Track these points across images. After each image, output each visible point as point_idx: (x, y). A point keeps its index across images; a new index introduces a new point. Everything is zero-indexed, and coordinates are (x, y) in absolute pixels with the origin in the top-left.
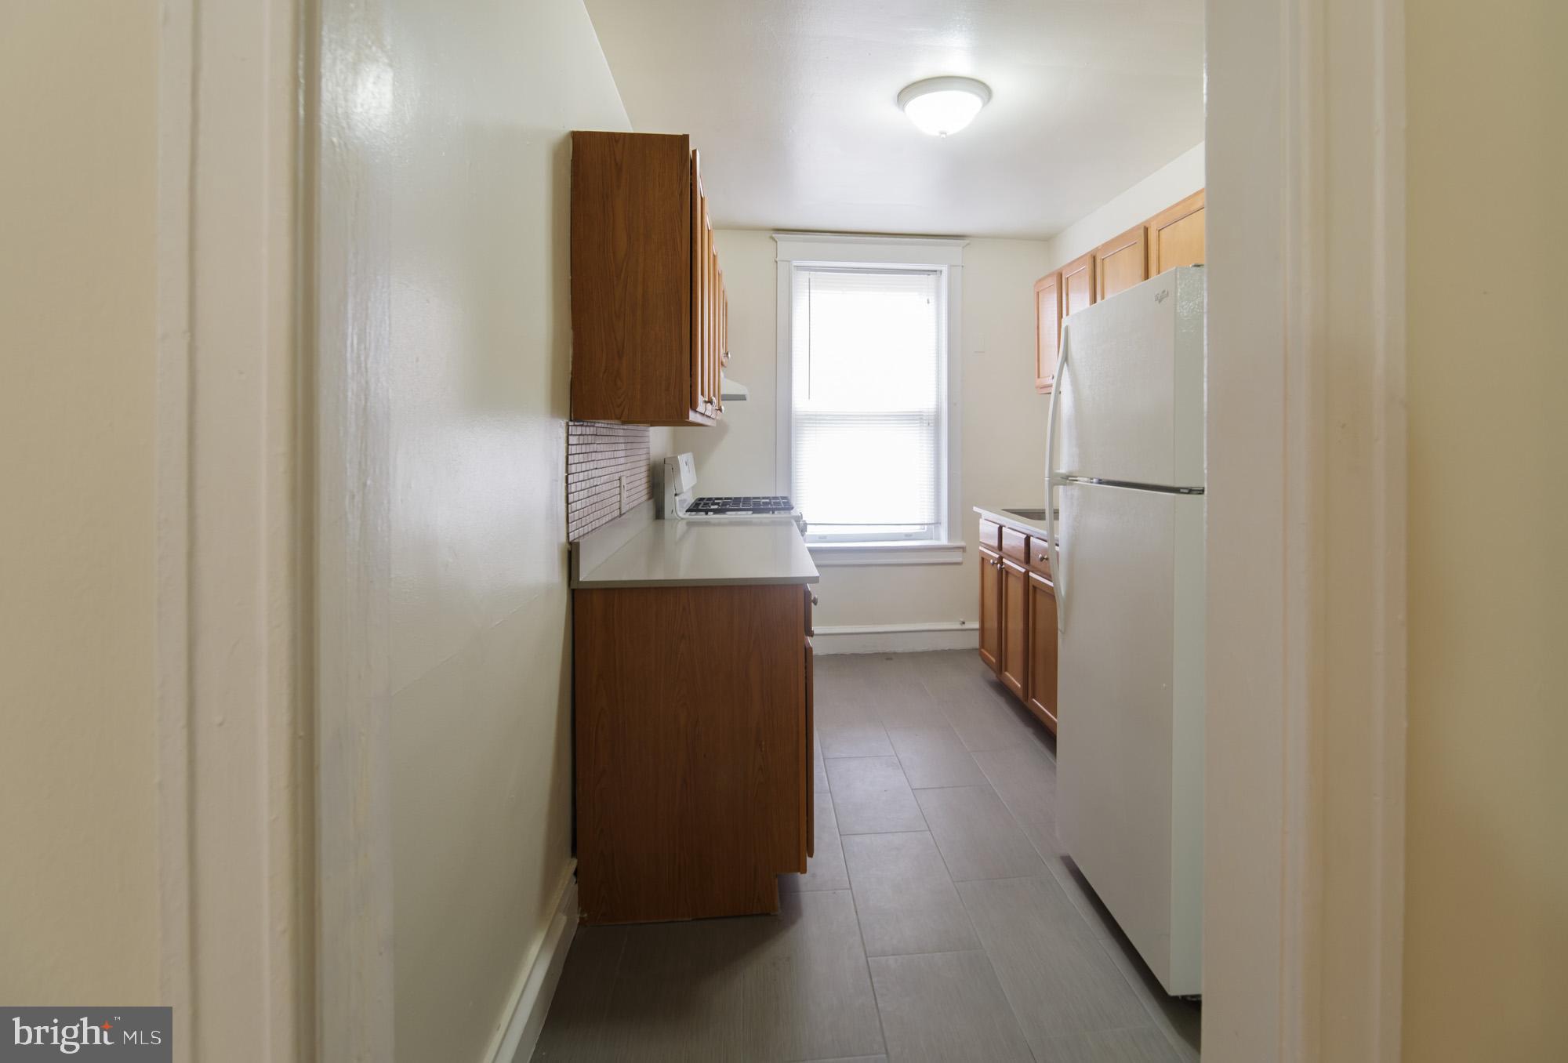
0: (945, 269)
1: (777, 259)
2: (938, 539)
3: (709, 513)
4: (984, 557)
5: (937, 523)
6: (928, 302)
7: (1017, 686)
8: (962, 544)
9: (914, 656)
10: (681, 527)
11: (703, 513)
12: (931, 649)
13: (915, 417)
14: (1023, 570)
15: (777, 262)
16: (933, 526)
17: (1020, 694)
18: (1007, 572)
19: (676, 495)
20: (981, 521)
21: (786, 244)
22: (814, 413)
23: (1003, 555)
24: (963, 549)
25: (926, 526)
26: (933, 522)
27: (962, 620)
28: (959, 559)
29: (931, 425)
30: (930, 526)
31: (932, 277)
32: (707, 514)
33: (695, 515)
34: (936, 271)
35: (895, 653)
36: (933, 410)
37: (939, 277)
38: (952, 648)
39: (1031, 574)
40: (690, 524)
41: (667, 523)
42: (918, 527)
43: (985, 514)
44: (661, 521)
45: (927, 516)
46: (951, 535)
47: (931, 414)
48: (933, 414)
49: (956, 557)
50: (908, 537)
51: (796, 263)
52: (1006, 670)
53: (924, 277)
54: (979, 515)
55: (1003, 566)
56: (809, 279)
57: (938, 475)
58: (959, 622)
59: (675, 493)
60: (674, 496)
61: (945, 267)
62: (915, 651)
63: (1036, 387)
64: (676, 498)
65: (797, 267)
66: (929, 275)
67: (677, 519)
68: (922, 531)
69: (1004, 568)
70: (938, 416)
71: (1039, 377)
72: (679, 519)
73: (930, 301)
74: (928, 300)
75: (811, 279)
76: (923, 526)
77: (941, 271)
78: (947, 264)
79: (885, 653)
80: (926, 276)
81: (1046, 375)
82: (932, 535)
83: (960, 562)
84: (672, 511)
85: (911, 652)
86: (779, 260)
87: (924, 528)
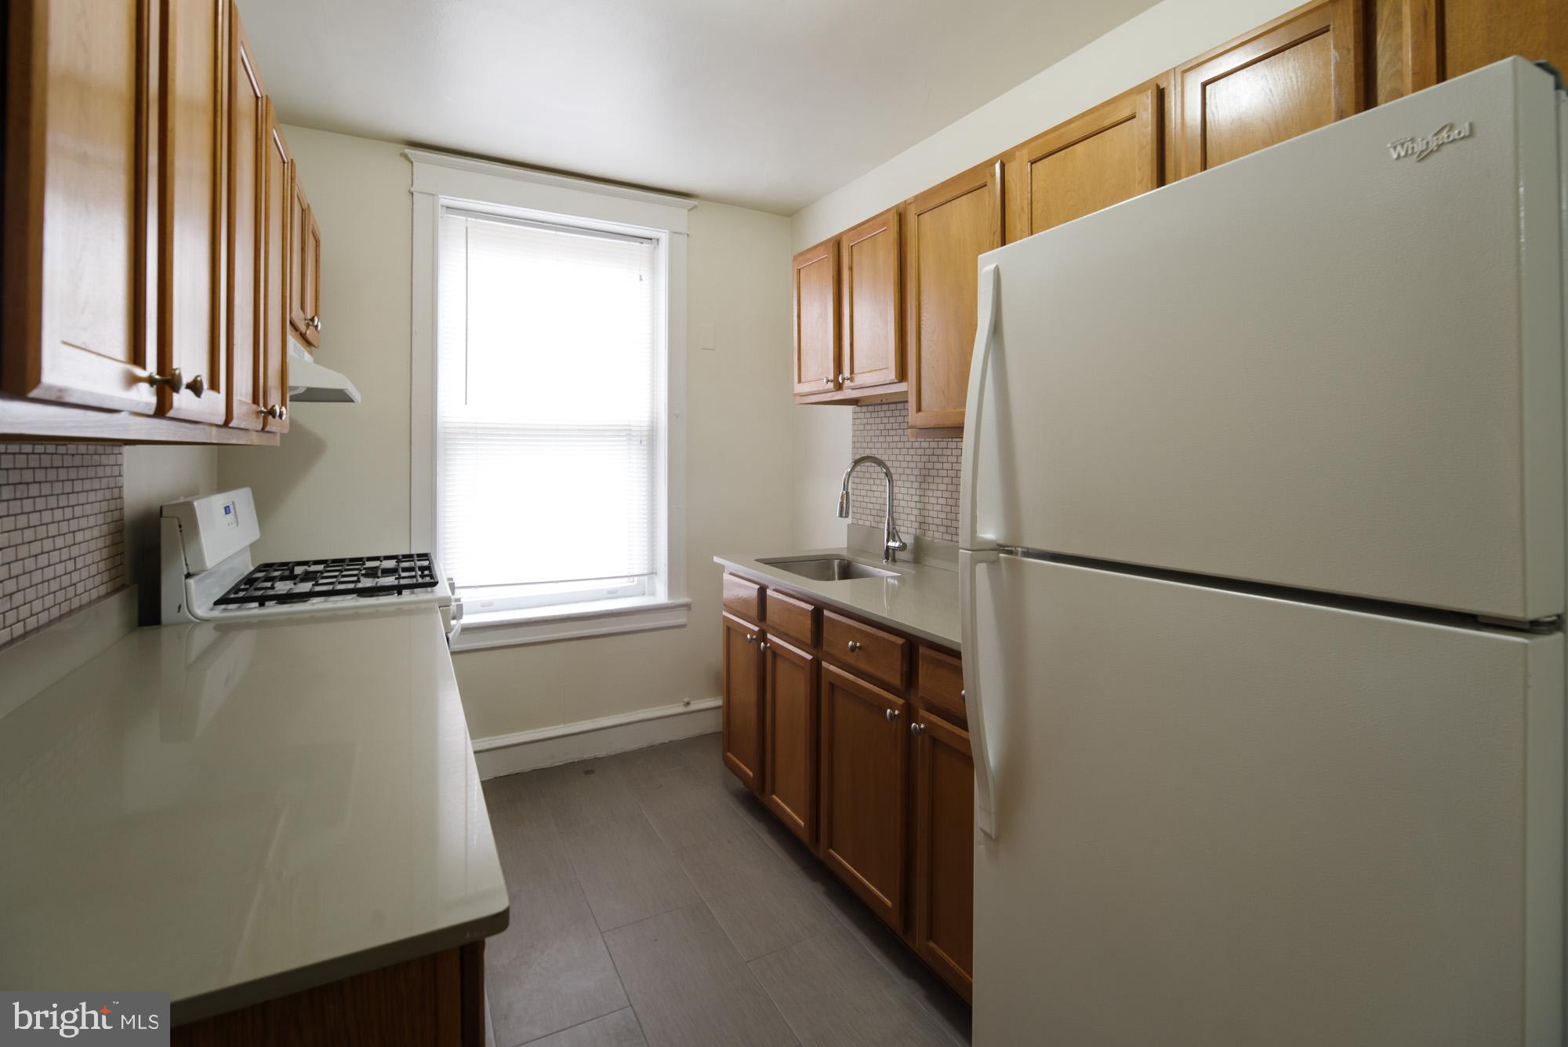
0: (664, 236)
1: (412, 189)
2: (653, 594)
3: (267, 603)
4: (730, 626)
5: (652, 573)
6: (641, 279)
7: (796, 823)
8: (686, 600)
9: (622, 760)
10: (202, 638)
11: (256, 604)
12: (645, 745)
13: (626, 433)
14: (809, 657)
15: (412, 194)
16: (646, 578)
17: (805, 837)
18: (775, 654)
19: (188, 576)
20: (726, 577)
21: (427, 167)
22: (474, 425)
23: (765, 628)
24: (688, 606)
25: (636, 578)
26: (646, 572)
27: (686, 700)
28: (682, 621)
29: (644, 443)
30: (641, 578)
31: (646, 246)
32: (262, 605)
33: (238, 608)
34: (651, 239)
35: (596, 759)
36: (646, 424)
37: (655, 248)
38: (674, 738)
39: (824, 664)
40: (225, 629)
41: (165, 633)
42: (626, 579)
43: (729, 565)
44: (149, 631)
45: (640, 566)
46: (672, 588)
47: (643, 429)
48: (645, 429)
49: (680, 618)
50: (613, 594)
51: (445, 200)
52: (773, 792)
53: (635, 245)
54: (722, 568)
55: (769, 645)
56: (467, 228)
57: (653, 509)
58: (681, 704)
59: (186, 573)
60: (184, 577)
61: (664, 234)
62: (623, 751)
63: (796, 395)
64: (191, 581)
65: (448, 208)
66: (642, 243)
67: (192, 622)
68: (630, 584)
69: (770, 647)
70: (653, 431)
71: (800, 381)
72: (198, 621)
73: (643, 277)
74: (641, 276)
75: (469, 229)
76: (631, 579)
77: (658, 240)
78: (667, 231)
79: (582, 762)
80: (638, 244)
81: (810, 379)
82: (644, 594)
83: (683, 623)
84: (180, 607)
85: (618, 754)
86: (416, 191)
87: (633, 581)
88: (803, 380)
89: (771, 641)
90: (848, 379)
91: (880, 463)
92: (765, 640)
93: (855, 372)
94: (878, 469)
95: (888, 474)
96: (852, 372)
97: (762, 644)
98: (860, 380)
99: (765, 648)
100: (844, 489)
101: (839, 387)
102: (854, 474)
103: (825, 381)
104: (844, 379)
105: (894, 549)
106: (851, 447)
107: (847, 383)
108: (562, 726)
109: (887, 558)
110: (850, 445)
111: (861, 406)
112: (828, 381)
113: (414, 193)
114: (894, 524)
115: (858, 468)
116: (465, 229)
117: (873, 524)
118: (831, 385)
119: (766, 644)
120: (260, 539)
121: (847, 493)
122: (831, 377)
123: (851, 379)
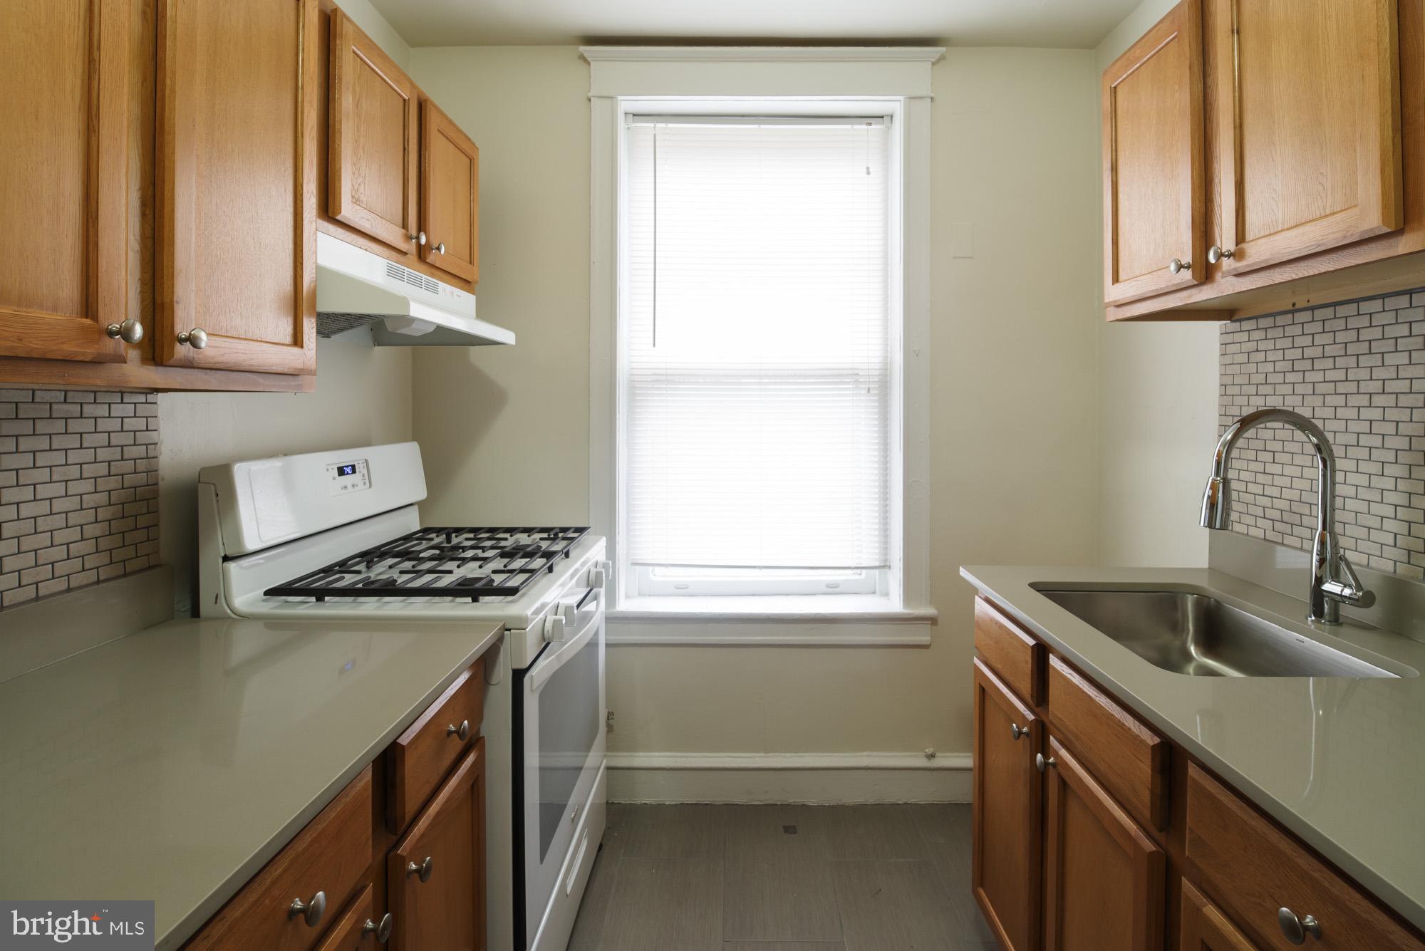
0: (894, 105)
1: (589, 94)
4: (985, 690)
5: (884, 567)
6: (868, 173)
8: (929, 611)
12: (871, 801)
15: (590, 100)
16: (877, 571)
19: (226, 559)
20: (979, 604)
21: (605, 65)
22: (664, 371)
23: (1045, 720)
24: (933, 620)
25: (864, 571)
26: (877, 564)
27: (929, 751)
28: (924, 639)
29: (872, 392)
30: (871, 571)
31: (876, 127)
34: (882, 117)
35: (804, 807)
36: (879, 366)
37: (886, 129)
38: (913, 801)
39: (1190, 889)
41: (204, 629)
42: (851, 571)
43: (983, 587)
44: (186, 626)
45: (870, 556)
46: (909, 593)
47: (875, 372)
49: (921, 636)
50: (833, 590)
51: (625, 105)
53: (861, 127)
54: (975, 591)
55: (1051, 760)
56: (655, 135)
57: (886, 481)
58: (924, 754)
59: (223, 555)
60: (221, 560)
61: (898, 103)
62: (841, 803)
63: (1108, 305)
64: (232, 566)
65: (634, 115)
66: (870, 124)
67: (231, 618)
68: (858, 577)
69: (1054, 765)
70: (886, 375)
71: (1116, 279)
72: (237, 617)
73: (871, 170)
74: (868, 168)
75: (657, 136)
76: (859, 571)
77: (892, 116)
78: (902, 98)
79: (786, 808)
80: (864, 127)
81: (1138, 273)
82: (874, 593)
83: (925, 643)
84: (217, 598)
85: (833, 806)
86: (593, 96)
87: (861, 574)
88: (1122, 276)
89: (1056, 755)
90: (1229, 256)
91: (1303, 424)
92: (1045, 748)
93: (1250, 234)
94: (1299, 435)
95: (1323, 448)
96: (1240, 237)
97: (1039, 756)
98: (1258, 252)
99: (1046, 764)
100: (1217, 474)
101: (1205, 273)
102: (1241, 443)
103: (1173, 267)
104: (1220, 255)
105: (1337, 600)
106: (1217, 395)
107: (1227, 263)
108: (762, 754)
109: (1318, 612)
110: (1215, 391)
111: (1240, 320)
112: (1180, 267)
113: (592, 99)
114: (1335, 545)
115: (1251, 433)
116: (653, 136)
117: (1270, 535)
118: (1187, 275)
119: (1046, 756)
120: (426, 500)
121: (1226, 482)
122: (1187, 258)
123: (1237, 255)
